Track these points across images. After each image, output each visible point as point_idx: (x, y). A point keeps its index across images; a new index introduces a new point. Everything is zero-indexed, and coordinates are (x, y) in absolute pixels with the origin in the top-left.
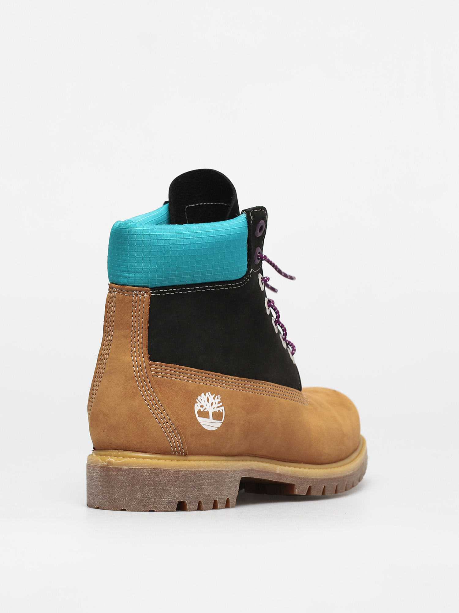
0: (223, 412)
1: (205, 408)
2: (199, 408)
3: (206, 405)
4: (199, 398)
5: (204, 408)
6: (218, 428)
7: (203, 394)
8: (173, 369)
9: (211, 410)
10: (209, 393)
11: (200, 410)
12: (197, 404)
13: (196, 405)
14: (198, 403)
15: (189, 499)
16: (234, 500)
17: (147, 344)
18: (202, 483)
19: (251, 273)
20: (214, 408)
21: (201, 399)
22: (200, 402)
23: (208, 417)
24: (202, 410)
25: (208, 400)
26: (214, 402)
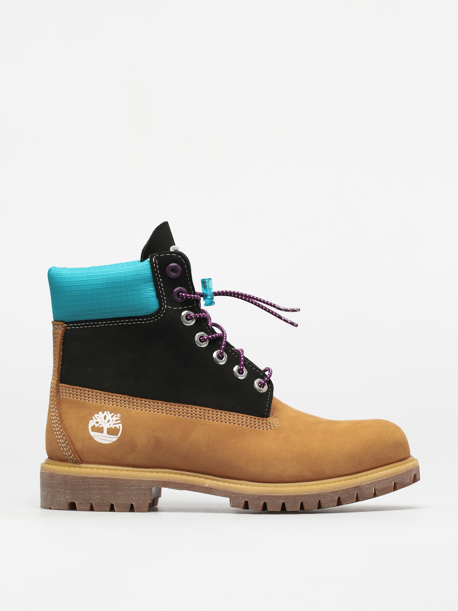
0: (120, 428)
1: (101, 424)
2: (94, 424)
3: (102, 422)
4: (96, 415)
5: (99, 424)
6: (113, 442)
7: (101, 413)
8: (75, 390)
9: (106, 426)
10: (108, 412)
11: (94, 426)
12: (93, 421)
13: (91, 421)
14: (93, 419)
15: (78, 500)
16: (143, 506)
17: (60, 369)
18: (92, 488)
19: (164, 309)
20: (110, 425)
21: (98, 417)
22: (96, 419)
23: (102, 432)
24: (97, 425)
25: (105, 418)
26: (111, 420)
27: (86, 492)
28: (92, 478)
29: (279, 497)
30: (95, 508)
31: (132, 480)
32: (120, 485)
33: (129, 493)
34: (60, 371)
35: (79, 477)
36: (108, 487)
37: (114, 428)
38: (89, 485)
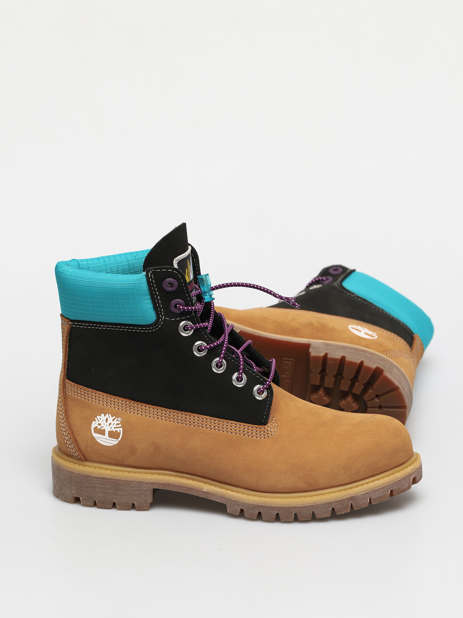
1: (103, 427)
2: (97, 425)
3: (104, 424)
4: (98, 417)
5: (101, 426)
6: (114, 445)
7: (103, 415)
8: (79, 389)
9: (107, 429)
10: (110, 415)
11: (96, 427)
12: (95, 422)
13: (94, 422)
14: (96, 421)
15: (82, 496)
16: (144, 506)
17: (66, 365)
18: (95, 486)
19: (162, 321)
20: (111, 428)
21: (100, 419)
22: (98, 420)
23: (104, 435)
24: (99, 427)
25: (107, 420)
26: (112, 423)
27: (90, 490)
28: (95, 477)
29: (273, 508)
30: (98, 505)
31: (133, 482)
32: (121, 486)
33: (130, 494)
34: (66, 366)
35: (82, 475)
36: (109, 486)
37: (115, 431)
38: (92, 483)
